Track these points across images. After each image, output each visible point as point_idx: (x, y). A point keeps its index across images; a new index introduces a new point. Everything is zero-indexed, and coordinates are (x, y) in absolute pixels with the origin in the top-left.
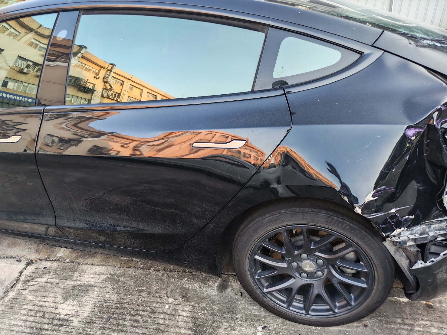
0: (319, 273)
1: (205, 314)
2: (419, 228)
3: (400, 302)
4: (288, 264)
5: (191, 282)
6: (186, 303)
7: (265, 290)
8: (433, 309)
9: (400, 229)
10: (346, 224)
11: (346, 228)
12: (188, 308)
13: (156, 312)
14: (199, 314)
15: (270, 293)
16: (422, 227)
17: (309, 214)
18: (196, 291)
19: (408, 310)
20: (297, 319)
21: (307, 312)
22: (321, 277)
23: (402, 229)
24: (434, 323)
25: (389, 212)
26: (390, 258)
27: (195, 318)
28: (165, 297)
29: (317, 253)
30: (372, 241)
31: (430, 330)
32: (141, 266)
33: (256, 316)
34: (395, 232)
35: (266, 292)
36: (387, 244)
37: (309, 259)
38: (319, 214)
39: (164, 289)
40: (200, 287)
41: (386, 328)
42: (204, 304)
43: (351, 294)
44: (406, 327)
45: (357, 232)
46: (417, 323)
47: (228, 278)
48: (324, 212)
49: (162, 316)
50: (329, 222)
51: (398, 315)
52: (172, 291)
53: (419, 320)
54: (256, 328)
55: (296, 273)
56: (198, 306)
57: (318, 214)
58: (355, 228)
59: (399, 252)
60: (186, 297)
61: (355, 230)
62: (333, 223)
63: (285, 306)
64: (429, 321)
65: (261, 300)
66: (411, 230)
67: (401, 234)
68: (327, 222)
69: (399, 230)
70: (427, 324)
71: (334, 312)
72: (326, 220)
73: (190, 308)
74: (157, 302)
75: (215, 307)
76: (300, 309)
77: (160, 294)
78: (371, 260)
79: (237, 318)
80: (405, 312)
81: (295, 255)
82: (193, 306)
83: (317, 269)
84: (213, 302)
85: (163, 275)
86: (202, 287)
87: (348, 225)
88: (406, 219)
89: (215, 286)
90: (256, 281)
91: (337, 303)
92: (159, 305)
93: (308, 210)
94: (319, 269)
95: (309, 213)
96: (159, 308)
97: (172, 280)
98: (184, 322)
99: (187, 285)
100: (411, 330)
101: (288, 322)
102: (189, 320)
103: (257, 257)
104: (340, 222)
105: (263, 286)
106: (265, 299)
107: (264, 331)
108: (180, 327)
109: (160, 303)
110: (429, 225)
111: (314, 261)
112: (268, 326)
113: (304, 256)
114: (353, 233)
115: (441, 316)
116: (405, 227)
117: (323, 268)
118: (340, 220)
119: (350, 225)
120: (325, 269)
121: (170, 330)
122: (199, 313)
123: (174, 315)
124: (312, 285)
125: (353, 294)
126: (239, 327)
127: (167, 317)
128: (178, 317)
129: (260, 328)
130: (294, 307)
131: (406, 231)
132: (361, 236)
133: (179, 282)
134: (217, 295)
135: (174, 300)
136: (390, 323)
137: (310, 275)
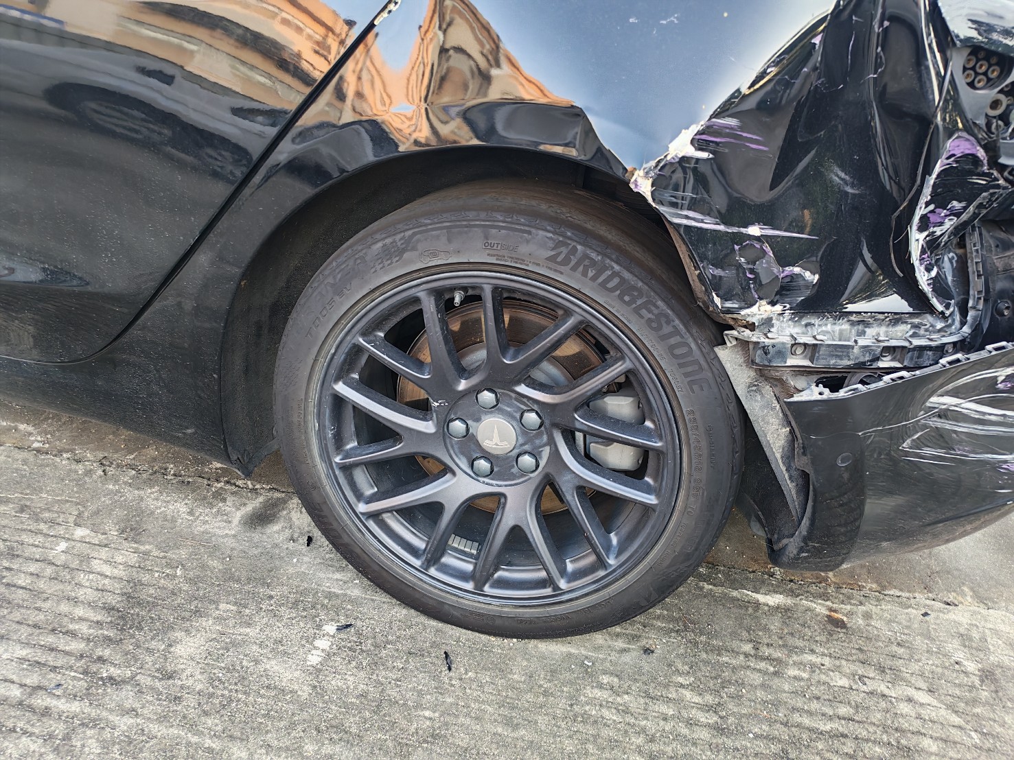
0: (527, 460)
1: (175, 576)
2: (829, 327)
3: (757, 605)
4: (438, 425)
5: (169, 498)
6: (126, 544)
7: (362, 508)
8: (844, 630)
9: (773, 303)
10: (609, 273)
11: (610, 285)
12: (126, 555)
13: (18, 556)
14: (157, 575)
15: (375, 516)
16: (837, 328)
17: (503, 231)
18: (174, 520)
19: (775, 624)
20: (446, 607)
21: (479, 587)
22: (532, 475)
23: (778, 308)
24: (844, 662)
25: (743, 230)
26: (733, 406)
27: (136, 584)
28: (68, 522)
29: (522, 389)
30: (682, 337)
31: (828, 680)
32: (36, 445)
33: (330, 596)
34: (754, 309)
35: (361, 513)
36: (728, 356)
37: (502, 412)
38: (533, 231)
39: (78, 504)
40: (191, 513)
41: (707, 663)
42: (183, 553)
43: (612, 535)
44: (762, 665)
45: (639, 302)
46: (795, 658)
47: (284, 501)
48: (548, 228)
49: (33, 567)
50: (559, 259)
51: (745, 634)
52: (97, 512)
53: (802, 651)
54: (319, 627)
55: (461, 457)
56: (162, 554)
57: (529, 233)
58: (634, 288)
59: (762, 394)
60: (133, 530)
61: (636, 294)
62: (573, 263)
63: (417, 563)
64: (830, 657)
65: (346, 539)
66: (806, 325)
67: (773, 326)
68: (552, 259)
69: (769, 307)
70: (823, 665)
71: (556, 588)
72: (553, 253)
73: (133, 559)
74: (38, 532)
75: (214, 563)
76: (463, 576)
77: (56, 515)
78: (674, 404)
79: (271, 597)
80: (765, 629)
81: (461, 392)
82: (146, 553)
83: (522, 445)
84: (215, 550)
85: (89, 473)
86: (197, 514)
87: (615, 274)
88: (793, 277)
89: (238, 516)
90: (337, 472)
91: (571, 562)
92: (39, 539)
93: (501, 218)
94: (527, 447)
95: (503, 228)
96: (37, 546)
97: (111, 487)
98: (97, 589)
99: (155, 503)
100: (776, 673)
101: (423, 619)
102: (117, 585)
103: (341, 388)
104: (593, 263)
105: (359, 496)
106: (359, 535)
107: (342, 636)
108: (75, 601)
109: (47, 535)
110: (861, 327)
111: (513, 418)
112: (359, 623)
113: (487, 397)
114: (628, 304)
115: (865, 648)
116: (788, 306)
117: (537, 442)
118: (593, 255)
119: (620, 277)
120: (544, 445)
121: (39, 604)
122: (157, 571)
123: (73, 569)
124: (503, 500)
125: (616, 534)
126: (265, 620)
127: (49, 571)
128: (82, 575)
129: (331, 628)
130: (446, 569)
131: (790, 323)
132: (650, 316)
133: (131, 494)
134: (234, 536)
135: (93, 534)
136: (719, 651)
137: (501, 466)
